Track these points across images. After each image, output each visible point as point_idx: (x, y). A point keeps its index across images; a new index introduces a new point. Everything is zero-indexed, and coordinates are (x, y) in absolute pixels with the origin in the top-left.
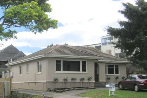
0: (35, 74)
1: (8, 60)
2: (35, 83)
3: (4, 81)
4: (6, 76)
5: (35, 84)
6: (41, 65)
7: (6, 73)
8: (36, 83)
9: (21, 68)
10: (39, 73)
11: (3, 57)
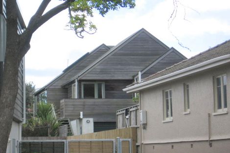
0: (209, 115)
1: (134, 77)
2: (211, 142)
3: (114, 140)
4: (127, 122)
5: (211, 145)
6: (225, 87)
7: (126, 115)
8: (214, 144)
9: (167, 96)
10: (220, 111)
11: (119, 67)
